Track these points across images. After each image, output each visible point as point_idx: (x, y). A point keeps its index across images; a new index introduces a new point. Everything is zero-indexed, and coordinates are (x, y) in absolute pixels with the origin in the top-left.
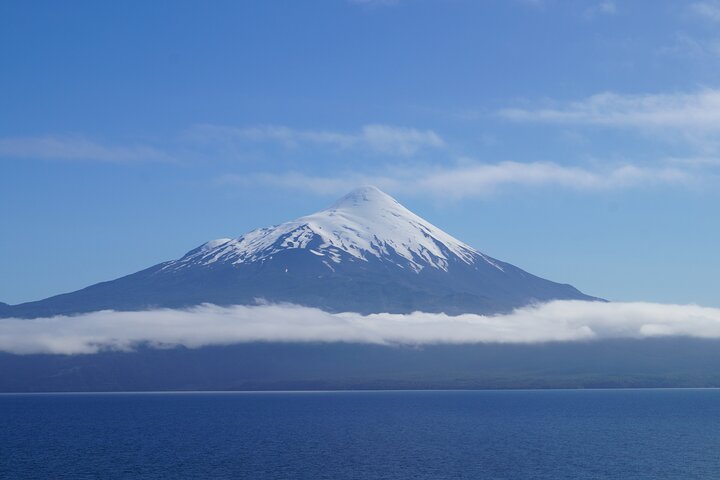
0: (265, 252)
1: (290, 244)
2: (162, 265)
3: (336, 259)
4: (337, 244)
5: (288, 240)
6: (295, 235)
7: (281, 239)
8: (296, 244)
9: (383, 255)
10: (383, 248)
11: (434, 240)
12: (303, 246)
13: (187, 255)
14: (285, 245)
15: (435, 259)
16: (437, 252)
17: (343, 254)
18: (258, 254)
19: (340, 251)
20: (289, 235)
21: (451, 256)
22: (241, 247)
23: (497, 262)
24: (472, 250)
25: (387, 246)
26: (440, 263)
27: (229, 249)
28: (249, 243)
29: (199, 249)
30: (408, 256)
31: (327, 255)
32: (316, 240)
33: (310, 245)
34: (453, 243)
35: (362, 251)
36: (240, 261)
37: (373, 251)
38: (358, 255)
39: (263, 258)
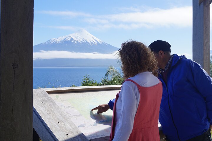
0: (62, 41)
1: (67, 40)
2: (42, 43)
3: (76, 43)
4: (76, 40)
5: (67, 39)
6: (68, 38)
7: (65, 39)
8: (68, 40)
9: (85, 42)
10: (85, 41)
11: (95, 39)
12: (70, 40)
13: (47, 41)
14: (66, 40)
15: (95, 43)
16: (95, 42)
17: (77, 42)
18: (61, 41)
19: (77, 41)
20: (67, 38)
21: (98, 42)
22: (58, 40)
23: (106, 44)
24: (102, 41)
25: (86, 41)
26: (96, 44)
27: (55, 40)
28: (59, 39)
29: (49, 40)
30: (90, 42)
31: (74, 42)
32: (72, 39)
33: (71, 40)
34: (98, 40)
35: (81, 41)
36: (57, 43)
37: (83, 41)
38: (80, 42)
39: (62, 42)
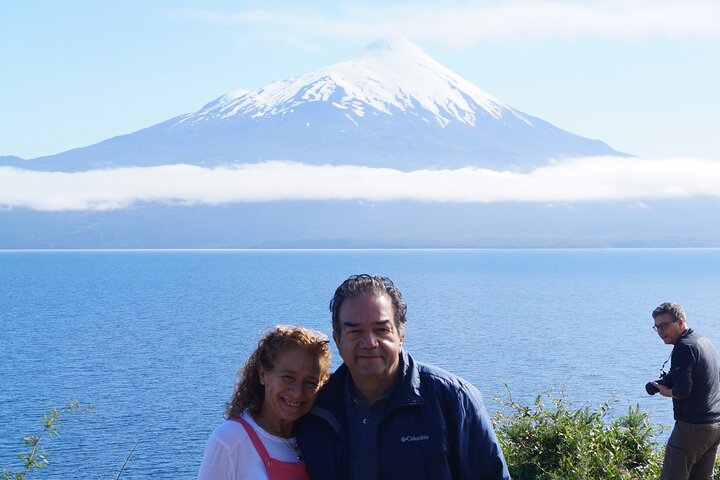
0: (286, 105)
1: (312, 96)
2: (178, 118)
3: (360, 112)
4: (360, 96)
5: (310, 92)
6: (316, 87)
7: (302, 92)
8: (318, 97)
9: (408, 109)
10: (408, 101)
11: (461, 93)
12: (325, 98)
13: (205, 107)
14: (306, 97)
15: (462, 112)
16: (464, 105)
17: (367, 108)
18: (279, 107)
19: (364, 105)
20: (310, 87)
21: (479, 110)
22: (261, 100)
23: (525, 116)
24: (501, 103)
25: (414, 101)
26: (467, 117)
27: (249, 101)
28: (270, 94)
29: (217, 101)
30: (436, 111)
31: (350, 109)
32: (339, 92)
33: (332, 98)
34: (482, 97)
35: (386, 104)
36: (260, 114)
37: (398, 105)
38: (381, 107)
39: (283, 111)
